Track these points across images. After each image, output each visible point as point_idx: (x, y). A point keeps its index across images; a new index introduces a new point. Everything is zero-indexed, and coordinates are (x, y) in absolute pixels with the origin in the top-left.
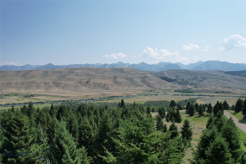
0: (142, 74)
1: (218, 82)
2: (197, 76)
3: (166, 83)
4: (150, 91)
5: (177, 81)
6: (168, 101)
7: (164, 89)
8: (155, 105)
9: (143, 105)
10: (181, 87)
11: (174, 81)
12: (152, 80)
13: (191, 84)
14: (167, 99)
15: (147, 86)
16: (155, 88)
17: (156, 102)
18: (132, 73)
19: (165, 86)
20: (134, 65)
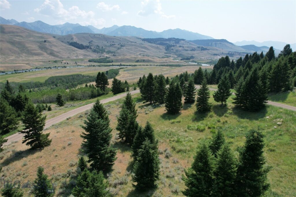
0: (38, 36)
1: (137, 50)
2: (113, 42)
3: (77, 51)
4: (54, 62)
5: (91, 48)
6: (82, 74)
7: (75, 58)
8: (63, 81)
9: (44, 83)
10: (97, 56)
11: (86, 48)
12: (55, 46)
13: (109, 52)
14: (81, 71)
15: (48, 54)
16: (61, 58)
17: (64, 77)
18: (21, 34)
19: (76, 55)
20: (24, 23)
